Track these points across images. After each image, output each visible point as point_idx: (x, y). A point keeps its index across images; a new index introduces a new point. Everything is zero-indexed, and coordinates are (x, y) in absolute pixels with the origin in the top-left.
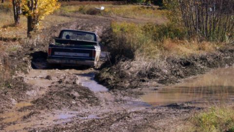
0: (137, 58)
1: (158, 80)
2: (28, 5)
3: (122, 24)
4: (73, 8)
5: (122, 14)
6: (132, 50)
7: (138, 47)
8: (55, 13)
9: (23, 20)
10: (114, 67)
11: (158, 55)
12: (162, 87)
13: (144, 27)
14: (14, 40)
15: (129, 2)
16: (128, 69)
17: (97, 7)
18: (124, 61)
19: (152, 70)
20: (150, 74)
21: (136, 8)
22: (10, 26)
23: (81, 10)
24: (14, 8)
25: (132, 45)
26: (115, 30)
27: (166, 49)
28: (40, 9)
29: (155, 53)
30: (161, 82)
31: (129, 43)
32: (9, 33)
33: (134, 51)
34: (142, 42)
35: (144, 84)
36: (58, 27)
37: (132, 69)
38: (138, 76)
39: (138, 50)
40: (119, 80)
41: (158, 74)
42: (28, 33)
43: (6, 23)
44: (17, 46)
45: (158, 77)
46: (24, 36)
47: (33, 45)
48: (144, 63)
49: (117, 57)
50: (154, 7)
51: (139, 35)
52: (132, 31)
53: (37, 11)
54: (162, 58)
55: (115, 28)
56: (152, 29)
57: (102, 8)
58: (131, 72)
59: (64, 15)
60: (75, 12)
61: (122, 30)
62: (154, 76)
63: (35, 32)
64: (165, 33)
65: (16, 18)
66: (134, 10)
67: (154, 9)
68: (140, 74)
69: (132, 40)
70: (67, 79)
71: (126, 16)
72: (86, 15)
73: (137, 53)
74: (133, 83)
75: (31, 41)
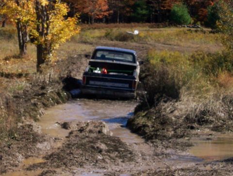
0: (184, 97)
1: (212, 126)
2: (38, 29)
3: (163, 53)
4: (97, 33)
5: (162, 40)
6: (176, 87)
7: (184, 83)
8: (73, 39)
9: (31, 49)
10: (152, 110)
11: (211, 93)
12: (216, 135)
13: (192, 57)
14: (20, 76)
15: (171, 24)
16: (172, 112)
17: (129, 31)
18: (165, 102)
19: (204, 113)
20: (201, 119)
21: (181, 31)
22: (15, 57)
23: (107, 35)
24: (19, 34)
25: (176, 81)
26: (153, 62)
27: (221, 85)
28: (53, 35)
29: (207, 91)
30: (216, 129)
31: (173, 78)
32: (12, 67)
33: (179, 88)
34: (190, 77)
35: (194, 132)
36: (77, 58)
37: (176, 113)
38: (184, 121)
39: (184, 87)
40: (160, 127)
41: (211, 118)
42: (38, 66)
43: (9, 53)
44: (23, 83)
45: (212, 122)
46: (32, 70)
47: (44, 82)
48: (193, 105)
49: (156, 97)
50: (205, 29)
51: (186, 67)
52: (176, 61)
53: (49, 37)
54: (216, 97)
55: (153, 58)
56: (203, 59)
57: (136, 32)
58: (175, 117)
59: (85, 43)
60: (100, 38)
61: (162, 60)
62: (207, 122)
63: (47, 64)
64: (220, 64)
65: (22, 47)
66: (177, 35)
67: (205, 33)
68: (187, 118)
69: (176, 75)
70: (90, 127)
71: (168, 42)
72: (115, 42)
73: (183, 90)
74: (179, 131)
75: (41, 77)
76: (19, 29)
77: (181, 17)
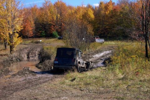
2: (10, 41)
3: (47, 47)
4: (29, 41)
5: (49, 43)
8: (21, 44)
9: (8, 47)
10: (43, 63)
13: (56, 47)
14: (5, 55)
17: (39, 41)
21: (55, 40)
22: (3, 50)
23: (32, 42)
28: (15, 43)
31: (49, 53)
32: (3, 53)
33: (51, 56)
42: (11, 52)
43: (2, 49)
44: (6, 57)
46: (9, 53)
49: (44, 59)
53: (13, 43)
55: (45, 48)
57: (41, 41)
59: (25, 44)
60: (30, 43)
61: (47, 49)
65: (5, 46)
72: (34, 44)
75: (11, 55)
76: (4, 41)
77: (55, 35)
